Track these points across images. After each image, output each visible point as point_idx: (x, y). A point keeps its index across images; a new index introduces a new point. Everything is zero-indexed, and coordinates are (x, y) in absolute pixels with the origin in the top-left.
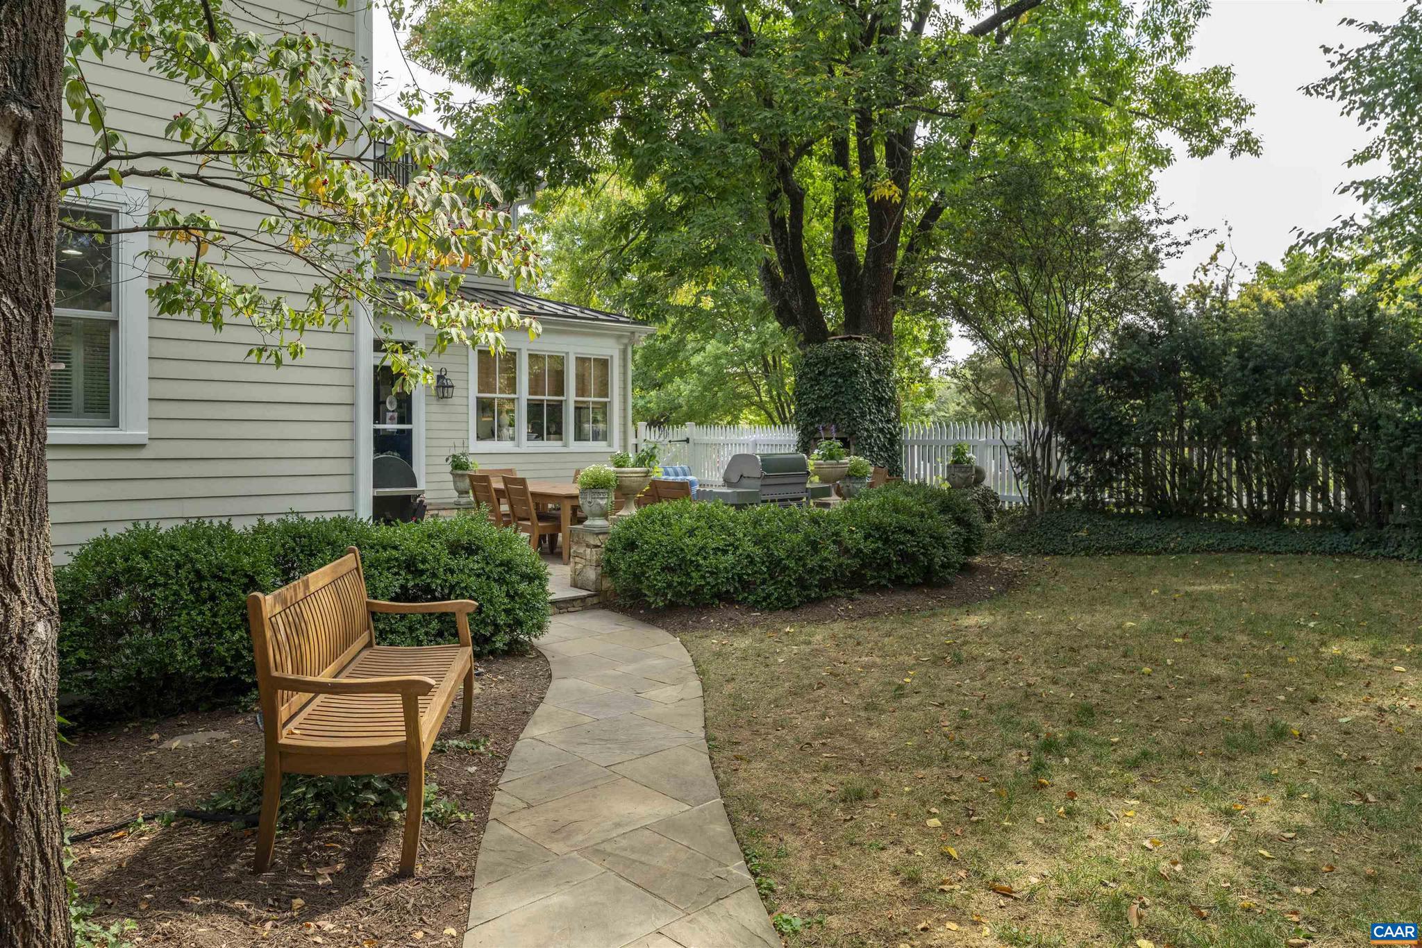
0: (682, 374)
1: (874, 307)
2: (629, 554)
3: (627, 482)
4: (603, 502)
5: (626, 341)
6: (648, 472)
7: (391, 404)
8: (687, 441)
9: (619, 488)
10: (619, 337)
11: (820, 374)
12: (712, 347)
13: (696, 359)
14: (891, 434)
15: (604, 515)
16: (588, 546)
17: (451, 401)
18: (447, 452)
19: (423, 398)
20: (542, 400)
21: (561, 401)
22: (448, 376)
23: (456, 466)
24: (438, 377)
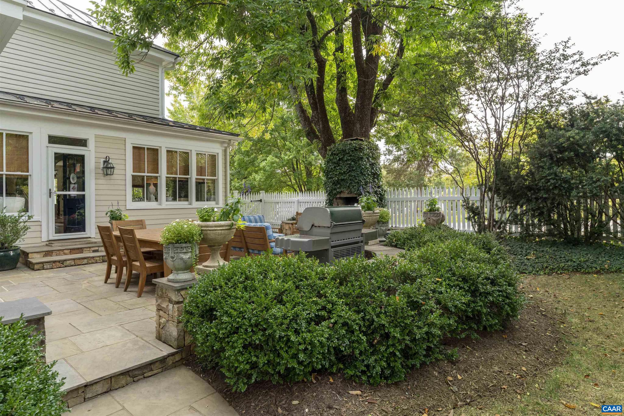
0: (256, 172)
1: (361, 128)
2: (206, 324)
3: (211, 235)
4: (186, 257)
5: (226, 145)
6: (233, 224)
7: (73, 178)
8: (261, 201)
9: (204, 240)
10: (223, 143)
11: (339, 160)
12: (270, 158)
13: (263, 164)
14: (380, 194)
15: (189, 268)
16: (170, 301)
17: (112, 177)
18: (107, 209)
19: (93, 175)
20: (176, 178)
21: (188, 178)
22: (110, 161)
23: (113, 218)
24: (104, 162)
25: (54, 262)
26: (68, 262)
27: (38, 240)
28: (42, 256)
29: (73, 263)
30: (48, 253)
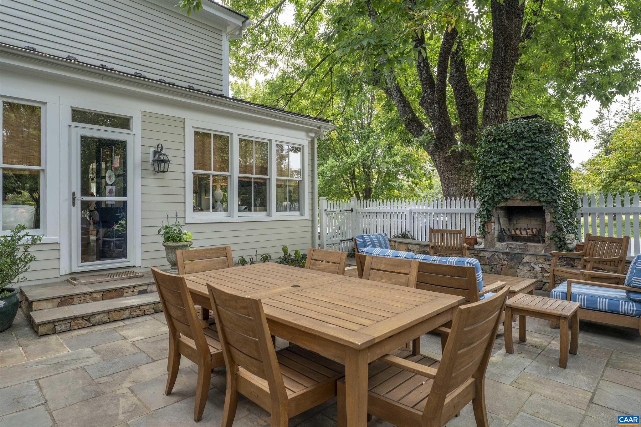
1: (497, 111)
5: (313, 135)
7: (110, 177)
8: (352, 210)
10: (308, 131)
17: (166, 175)
18: (159, 223)
19: (139, 172)
20: (251, 178)
21: (265, 179)
22: (164, 151)
23: (169, 237)
24: (155, 153)
25: (74, 318)
26: (98, 317)
27: (55, 274)
28: (56, 304)
29: (106, 318)
30: (66, 301)
